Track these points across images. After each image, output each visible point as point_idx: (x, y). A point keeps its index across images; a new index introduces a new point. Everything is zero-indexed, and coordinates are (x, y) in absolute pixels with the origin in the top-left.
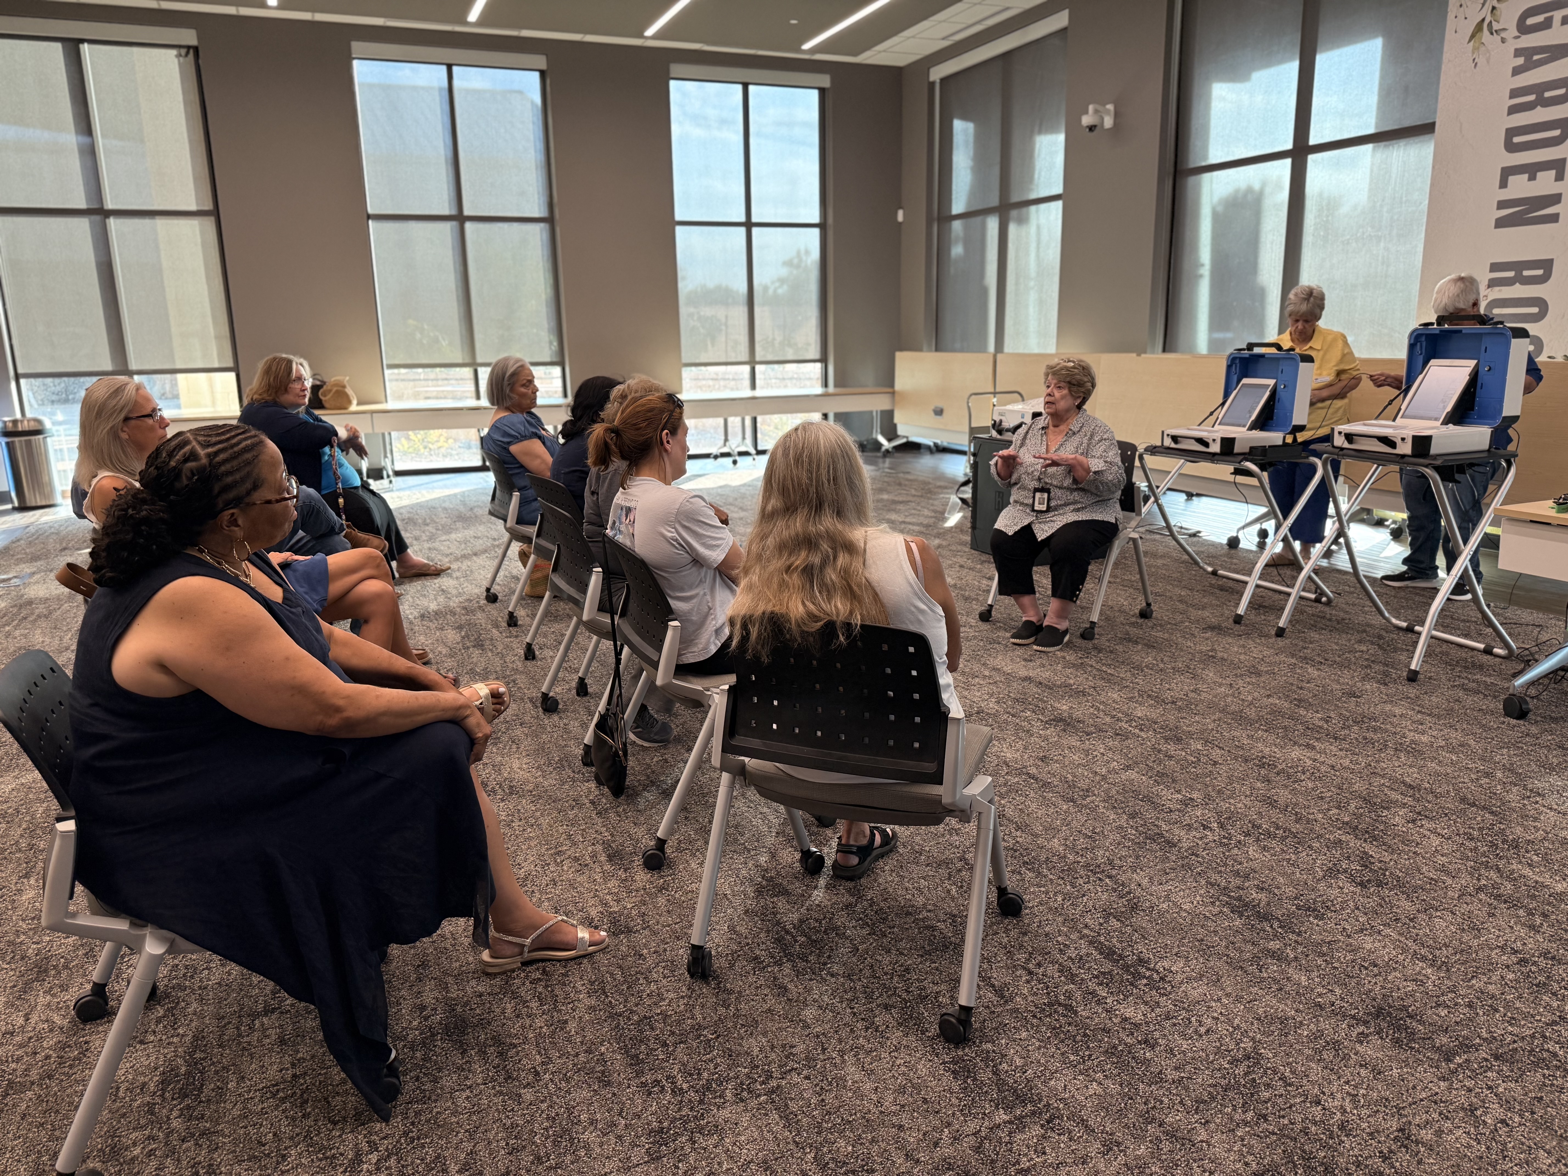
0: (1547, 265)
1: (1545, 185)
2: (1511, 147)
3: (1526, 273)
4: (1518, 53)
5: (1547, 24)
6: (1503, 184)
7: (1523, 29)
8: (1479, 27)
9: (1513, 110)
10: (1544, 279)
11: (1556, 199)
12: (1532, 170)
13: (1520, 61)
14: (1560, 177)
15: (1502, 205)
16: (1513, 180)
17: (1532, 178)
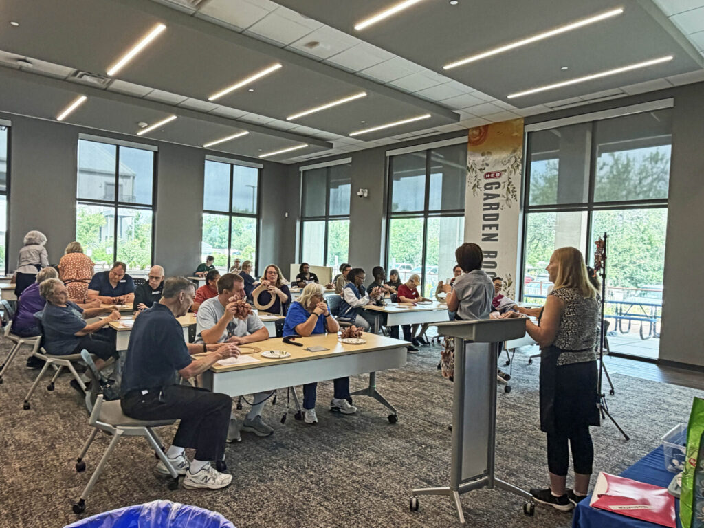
0: (496, 252)
1: (493, 230)
2: (485, 220)
3: (491, 254)
4: (485, 194)
5: (491, 188)
6: (483, 229)
7: (486, 189)
8: (474, 186)
9: (485, 209)
10: (495, 257)
11: (497, 235)
12: (490, 226)
13: (485, 197)
14: (497, 229)
15: (483, 235)
16: (486, 228)
17: (491, 228)
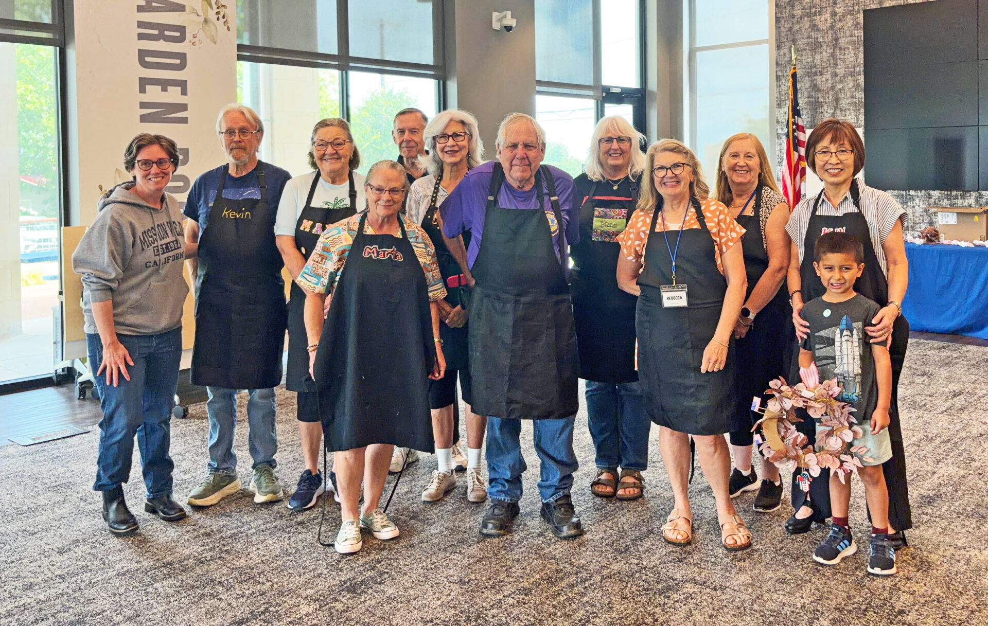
1: (173, 95)
2: (145, 65)
6: (142, 90)
9: (142, 37)
11: (184, 107)
12: (165, 84)
14: (184, 92)
15: (143, 105)
16: (148, 88)
17: (164, 89)
